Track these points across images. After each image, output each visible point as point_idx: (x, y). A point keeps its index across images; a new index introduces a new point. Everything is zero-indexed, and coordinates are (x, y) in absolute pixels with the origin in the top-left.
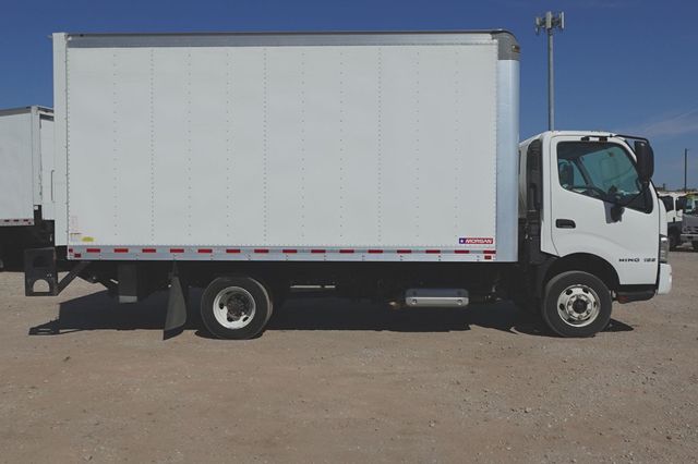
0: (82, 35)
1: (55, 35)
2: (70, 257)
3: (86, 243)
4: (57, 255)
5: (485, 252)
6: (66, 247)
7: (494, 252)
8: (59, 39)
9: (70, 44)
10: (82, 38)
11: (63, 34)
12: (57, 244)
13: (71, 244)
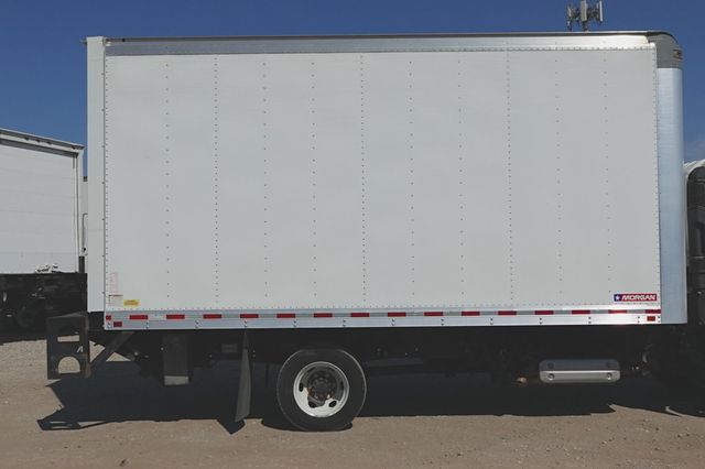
0: (124, 40)
1: (89, 39)
2: (107, 326)
3: (128, 308)
4: (90, 325)
5: (648, 311)
6: (102, 313)
7: (658, 311)
8: (95, 45)
9: (109, 52)
10: (123, 44)
11: (101, 38)
12: (89, 310)
13: (109, 309)
